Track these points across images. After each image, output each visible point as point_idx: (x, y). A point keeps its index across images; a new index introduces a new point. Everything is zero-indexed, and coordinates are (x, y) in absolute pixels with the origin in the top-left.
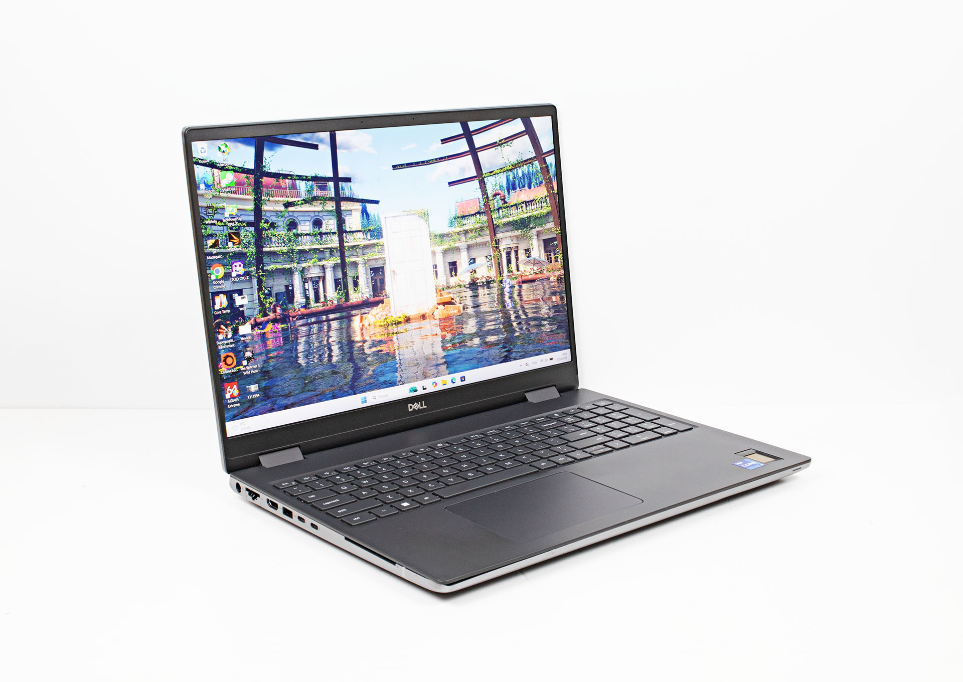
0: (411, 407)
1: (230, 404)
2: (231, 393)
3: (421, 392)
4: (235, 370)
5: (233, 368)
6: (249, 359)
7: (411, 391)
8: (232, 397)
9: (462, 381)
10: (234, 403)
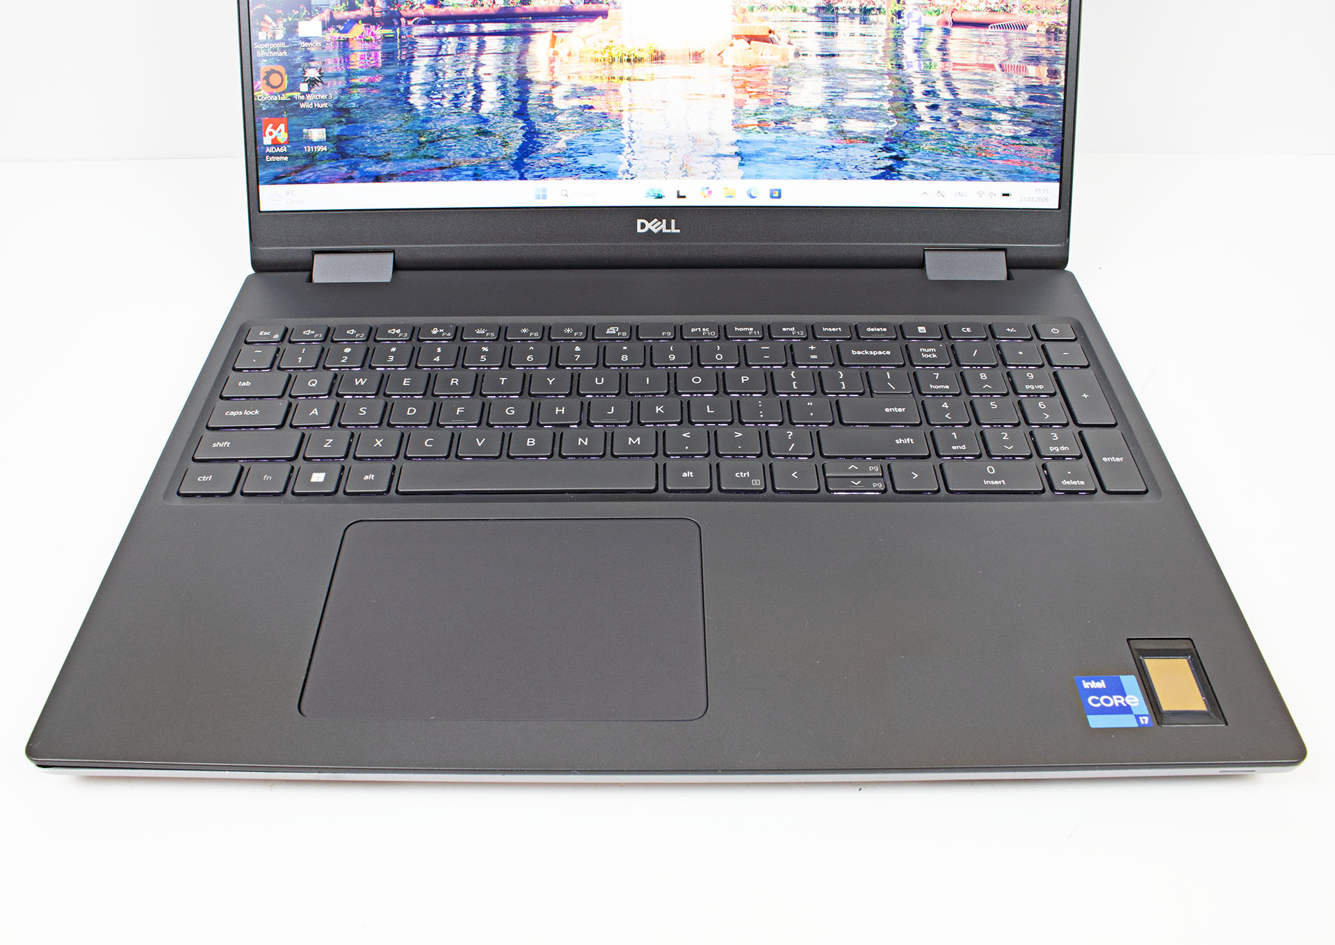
0: (643, 226)
1: (271, 155)
2: (273, 137)
3: (670, 201)
4: (285, 97)
5: (281, 94)
6: (312, 82)
7: (648, 195)
8: (276, 143)
9: (772, 197)
10: (278, 154)
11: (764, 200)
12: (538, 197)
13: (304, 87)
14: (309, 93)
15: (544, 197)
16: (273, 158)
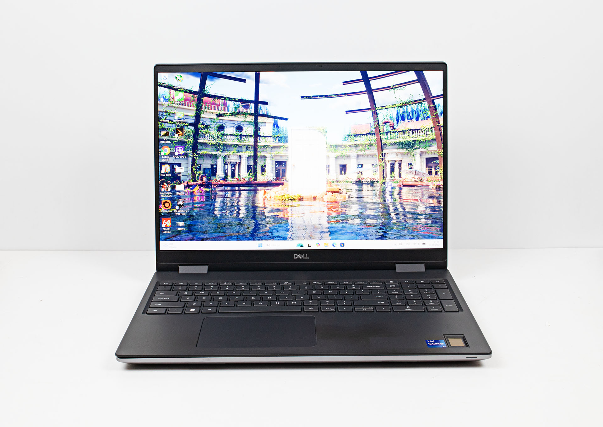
0: (296, 256)
1: (165, 231)
2: (166, 224)
3: (305, 248)
4: (170, 211)
5: (169, 210)
6: (180, 206)
7: (298, 246)
8: (166, 227)
9: (341, 246)
10: (167, 231)
11: (338, 247)
12: (259, 247)
13: (177, 208)
14: (179, 209)
15: (261, 246)
16: (165, 232)
